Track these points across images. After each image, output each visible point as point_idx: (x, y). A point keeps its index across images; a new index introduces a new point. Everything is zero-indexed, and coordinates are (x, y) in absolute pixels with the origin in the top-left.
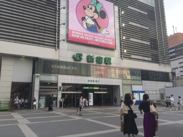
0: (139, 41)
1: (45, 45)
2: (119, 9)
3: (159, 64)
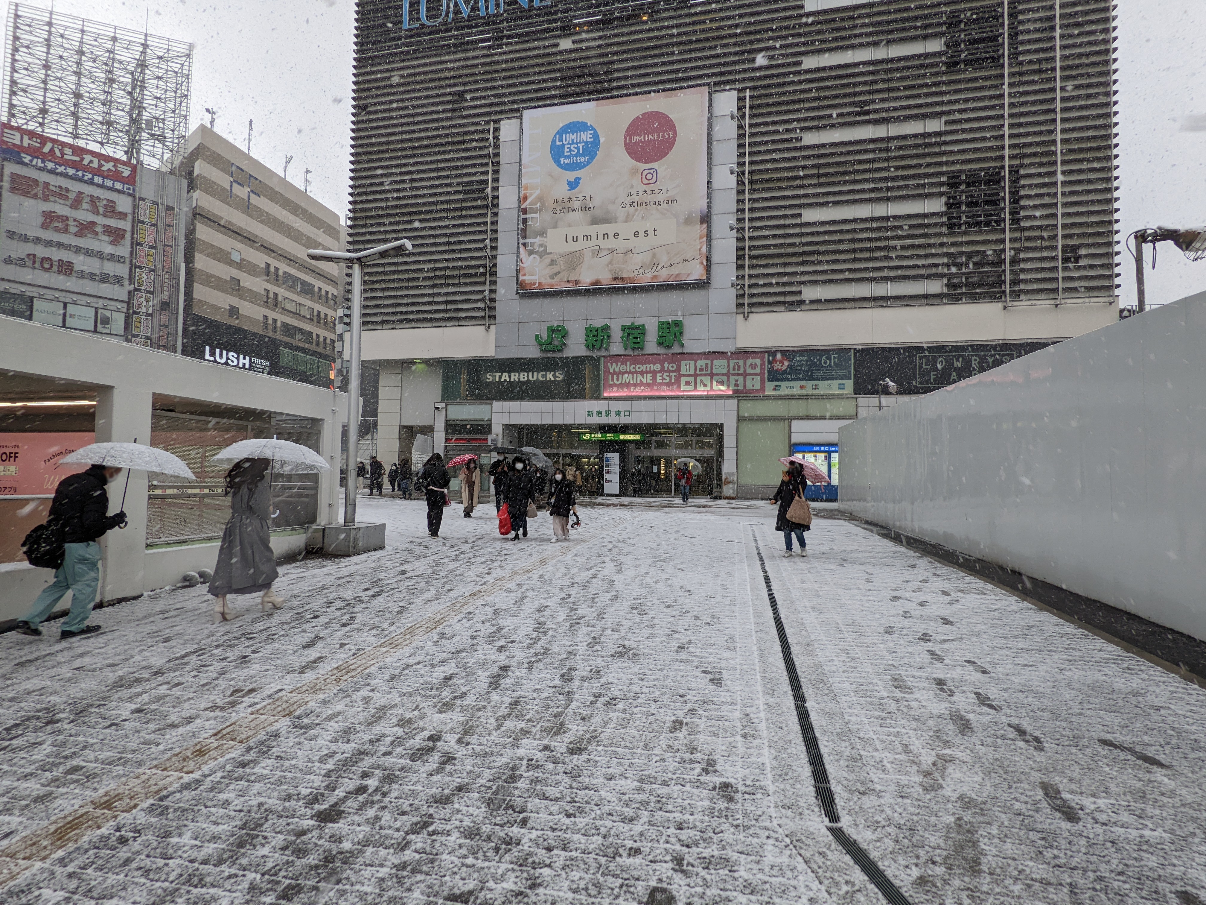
1: (460, 319)
2: (741, 99)
3: (1000, 305)
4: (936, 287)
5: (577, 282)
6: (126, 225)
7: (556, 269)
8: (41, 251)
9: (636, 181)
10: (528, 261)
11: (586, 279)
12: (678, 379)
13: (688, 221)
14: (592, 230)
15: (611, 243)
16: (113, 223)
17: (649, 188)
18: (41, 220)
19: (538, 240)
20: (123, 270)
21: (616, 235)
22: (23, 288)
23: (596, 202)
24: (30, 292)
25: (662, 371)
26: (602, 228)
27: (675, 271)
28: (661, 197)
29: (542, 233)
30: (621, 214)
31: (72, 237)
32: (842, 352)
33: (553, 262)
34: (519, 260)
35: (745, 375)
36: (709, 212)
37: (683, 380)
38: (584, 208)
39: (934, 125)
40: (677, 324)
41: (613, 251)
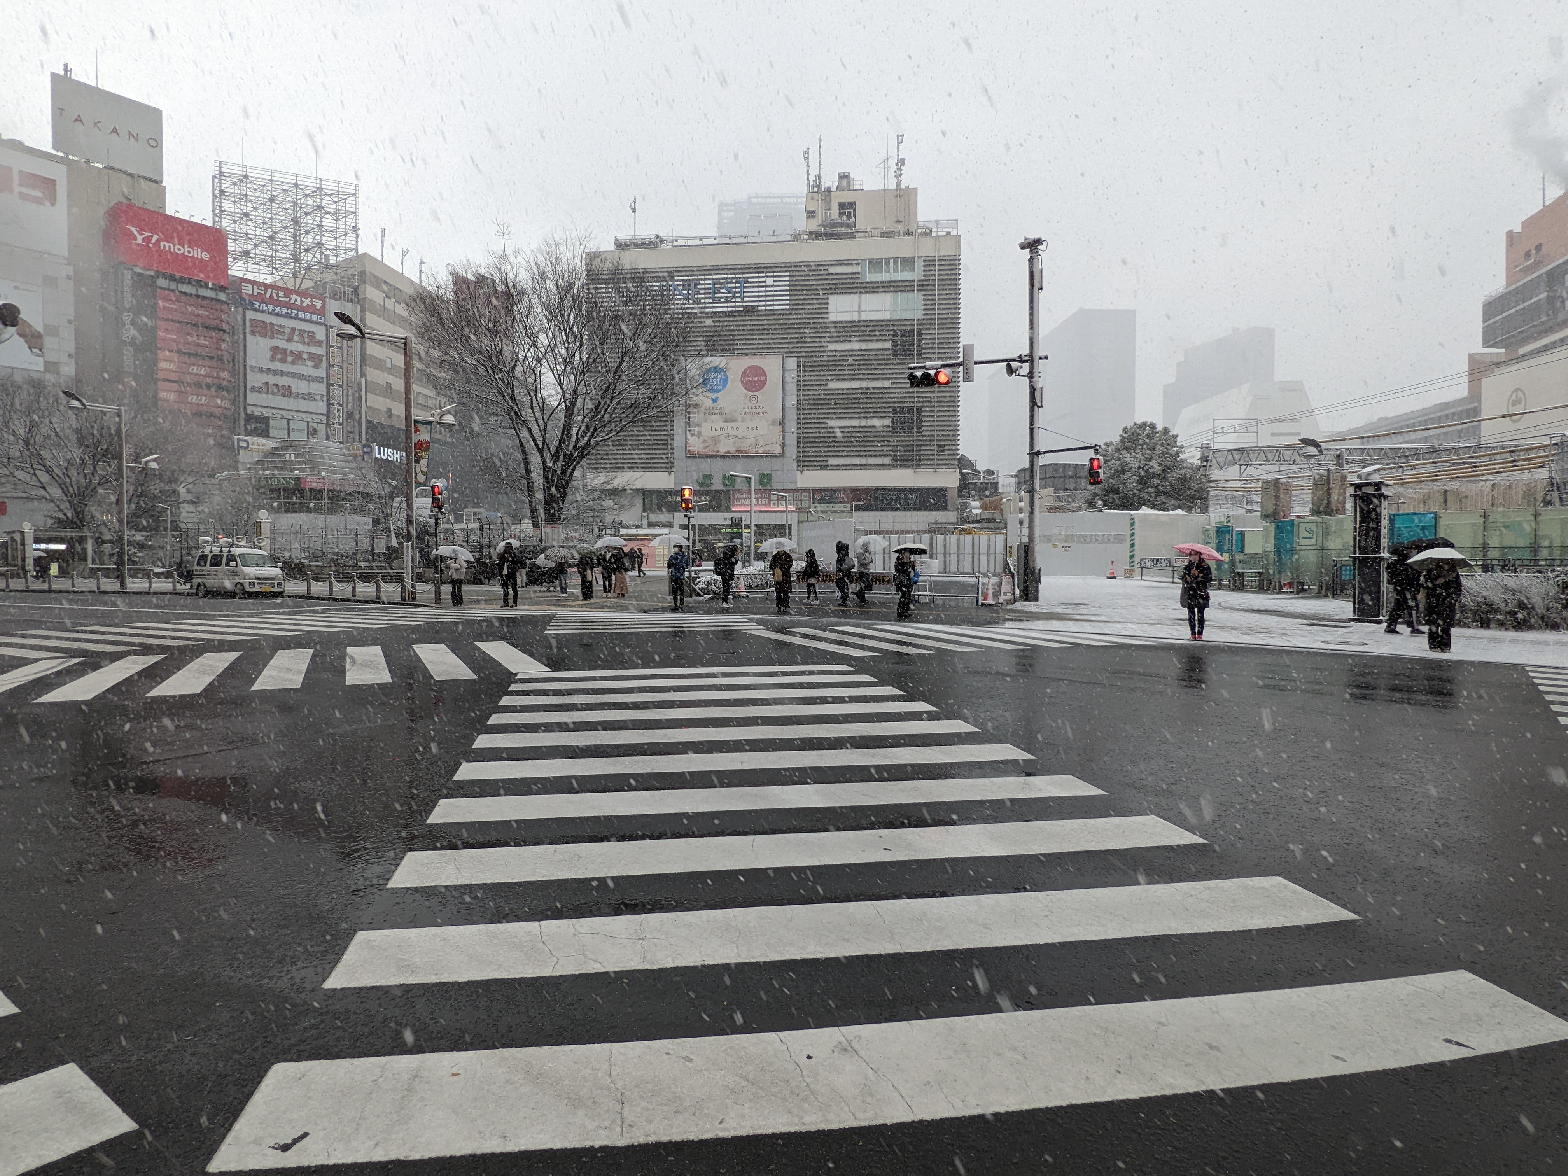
0: (856, 423)
1: (655, 468)
2: (799, 362)
3: (912, 471)
4: (887, 460)
5: (718, 452)
6: (321, 351)
7: (707, 444)
8: (272, 379)
9: (747, 401)
10: (692, 440)
11: (723, 450)
12: (769, 503)
13: (773, 423)
14: (725, 425)
15: (735, 432)
16: (313, 349)
17: (754, 405)
18: (269, 354)
19: (697, 429)
20: (321, 388)
21: (737, 429)
22: (264, 411)
23: (727, 411)
24: (267, 413)
25: (761, 498)
26: (730, 425)
27: (767, 448)
28: (760, 410)
29: (699, 425)
30: (740, 418)
31: (289, 365)
32: (845, 490)
33: (705, 441)
34: (686, 439)
35: (801, 500)
36: (784, 419)
37: (772, 502)
38: (720, 414)
39: (887, 384)
40: (769, 475)
41: (736, 436)
